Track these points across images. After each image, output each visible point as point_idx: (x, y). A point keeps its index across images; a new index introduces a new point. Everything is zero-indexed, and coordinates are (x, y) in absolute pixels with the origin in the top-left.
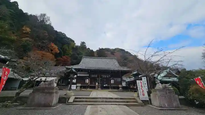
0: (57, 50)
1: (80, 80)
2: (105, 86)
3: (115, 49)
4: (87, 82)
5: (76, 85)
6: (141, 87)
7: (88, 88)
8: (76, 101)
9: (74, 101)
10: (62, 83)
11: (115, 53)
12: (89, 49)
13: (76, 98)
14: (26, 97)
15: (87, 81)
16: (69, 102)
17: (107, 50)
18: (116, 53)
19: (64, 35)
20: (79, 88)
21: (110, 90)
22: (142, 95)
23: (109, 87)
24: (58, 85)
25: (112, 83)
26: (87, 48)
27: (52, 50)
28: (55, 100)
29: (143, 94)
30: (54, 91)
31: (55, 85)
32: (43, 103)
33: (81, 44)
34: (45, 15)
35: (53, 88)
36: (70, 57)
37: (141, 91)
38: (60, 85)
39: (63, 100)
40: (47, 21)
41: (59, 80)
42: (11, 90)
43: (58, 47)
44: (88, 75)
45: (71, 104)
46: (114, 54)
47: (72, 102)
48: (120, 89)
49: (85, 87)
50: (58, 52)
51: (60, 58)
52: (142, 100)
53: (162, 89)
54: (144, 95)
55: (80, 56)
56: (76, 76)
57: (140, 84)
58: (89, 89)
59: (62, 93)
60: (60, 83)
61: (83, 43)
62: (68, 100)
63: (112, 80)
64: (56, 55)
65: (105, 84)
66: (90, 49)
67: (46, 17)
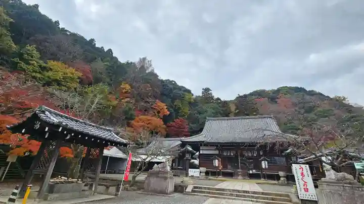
0: (166, 110)
1: (206, 160)
2: (251, 172)
3: (279, 90)
4: (217, 165)
5: (198, 170)
6: (300, 177)
7: (218, 176)
8: (195, 192)
9: (193, 191)
10: (178, 166)
11: (278, 98)
12: (218, 99)
13: (195, 187)
14: (142, 182)
15: (216, 163)
16: (186, 191)
17: (259, 95)
18: (281, 99)
19: (173, 84)
20: (204, 174)
21: (262, 181)
22: (303, 190)
23: (259, 174)
24: (172, 168)
25: (264, 167)
26: (216, 97)
27: (159, 112)
28: (171, 188)
29: (304, 188)
30: (169, 176)
31: (169, 168)
32: (159, 189)
33: (203, 92)
34: (144, 59)
35: (167, 173)
36: (187, 119)
37: (302, 183)
38: (175, 169)
39: (180, 189)
40: (148, 68)
41: (173, 161)
42: (119, 173)
43: (166, 106)
44: (217, 152)
45: (188, 194)
46: (276, 102)
47: (189, 192)
48: (282, 179)
49: (214, 174)
50: (168, 113)
51: (171, 123)
52: (302, 198)
53: (335, 181)
54: (306, 190)
55: (203, 116)
56: (198, 153)
57: (300, 171)
58: (220, 178)
59: (178, 180)
60: (175, 166)
61: (207, 90)
62: (185, 189)
63: (263, 162)
64: (166, 119)
65: (252, 170)
66: (220, 100)
67: (146, 61)
